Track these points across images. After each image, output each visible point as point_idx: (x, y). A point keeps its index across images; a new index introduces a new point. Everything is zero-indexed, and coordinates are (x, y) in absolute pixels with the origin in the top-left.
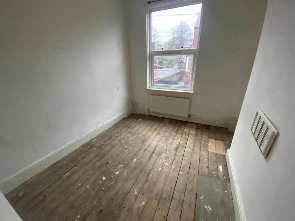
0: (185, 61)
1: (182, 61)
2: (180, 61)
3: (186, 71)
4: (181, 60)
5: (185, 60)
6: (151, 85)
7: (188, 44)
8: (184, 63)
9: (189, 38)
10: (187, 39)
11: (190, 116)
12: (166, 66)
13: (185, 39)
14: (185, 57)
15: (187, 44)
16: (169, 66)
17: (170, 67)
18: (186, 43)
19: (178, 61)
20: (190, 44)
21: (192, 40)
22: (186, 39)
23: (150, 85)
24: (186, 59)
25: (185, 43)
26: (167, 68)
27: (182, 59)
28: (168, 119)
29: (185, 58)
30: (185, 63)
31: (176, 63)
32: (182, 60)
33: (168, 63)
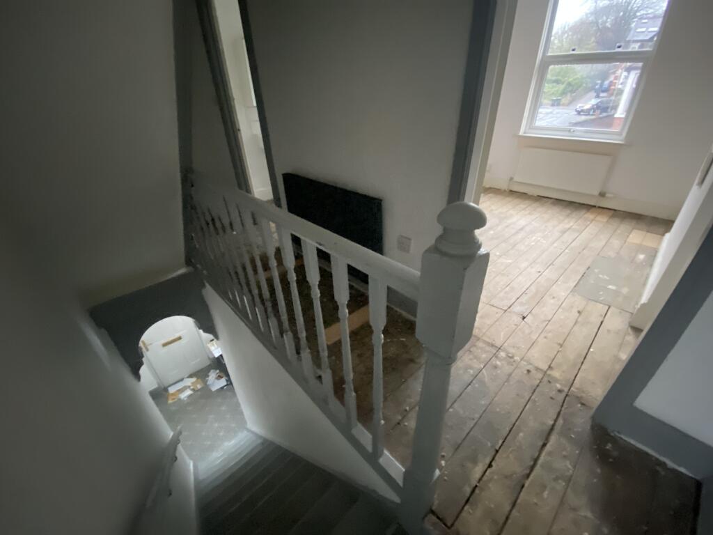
0: (620, 86)
1: (611, 84)
2: (601, 85)
3: (616, 116)
4: (606, 83)
5: (622, 84)
6: (528, 127)
7: (644, 30)
8: (615, 92)
9: (650, 11)
10: (642, 12)
11: (602, 195)
12: (553, 100)
13: (635, 14)
14: (625, 74)
15: (639, 30)
16: (563, 101)
17: (563, 105)
18: (637, 28)
19: (597, 84)
20: (651, 29)
21: (659, 17)
22: (638, 14)
23: (526, 127)
24: (626, 78)
25: (633, 25)
26: (553, 105)
27: (612, 78)
28: (551, 198)
29: (623, 77)
30: (621, 92)
31: (588, 90)
32: (611, 82)
33: (559, 92)
